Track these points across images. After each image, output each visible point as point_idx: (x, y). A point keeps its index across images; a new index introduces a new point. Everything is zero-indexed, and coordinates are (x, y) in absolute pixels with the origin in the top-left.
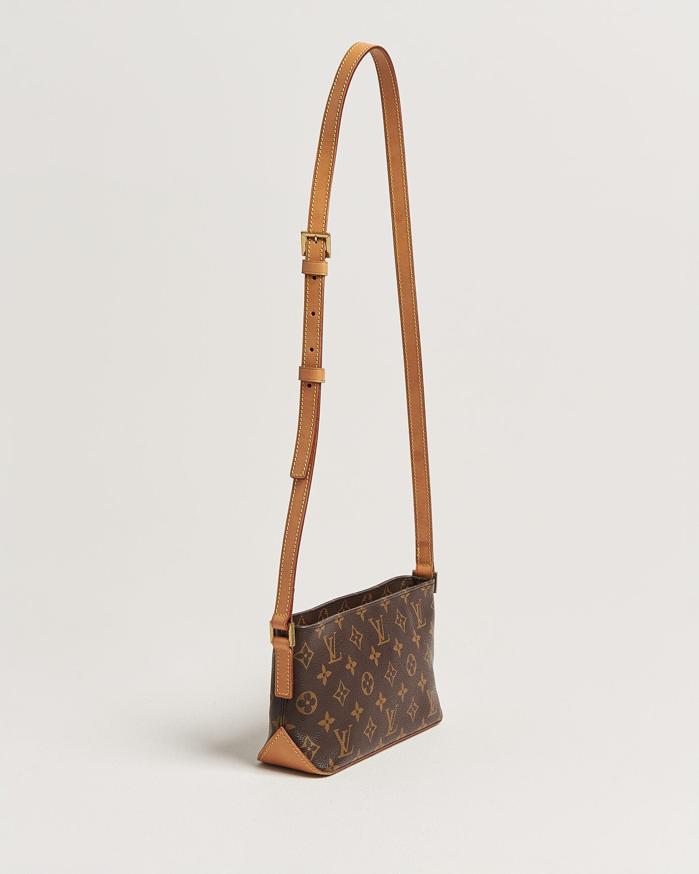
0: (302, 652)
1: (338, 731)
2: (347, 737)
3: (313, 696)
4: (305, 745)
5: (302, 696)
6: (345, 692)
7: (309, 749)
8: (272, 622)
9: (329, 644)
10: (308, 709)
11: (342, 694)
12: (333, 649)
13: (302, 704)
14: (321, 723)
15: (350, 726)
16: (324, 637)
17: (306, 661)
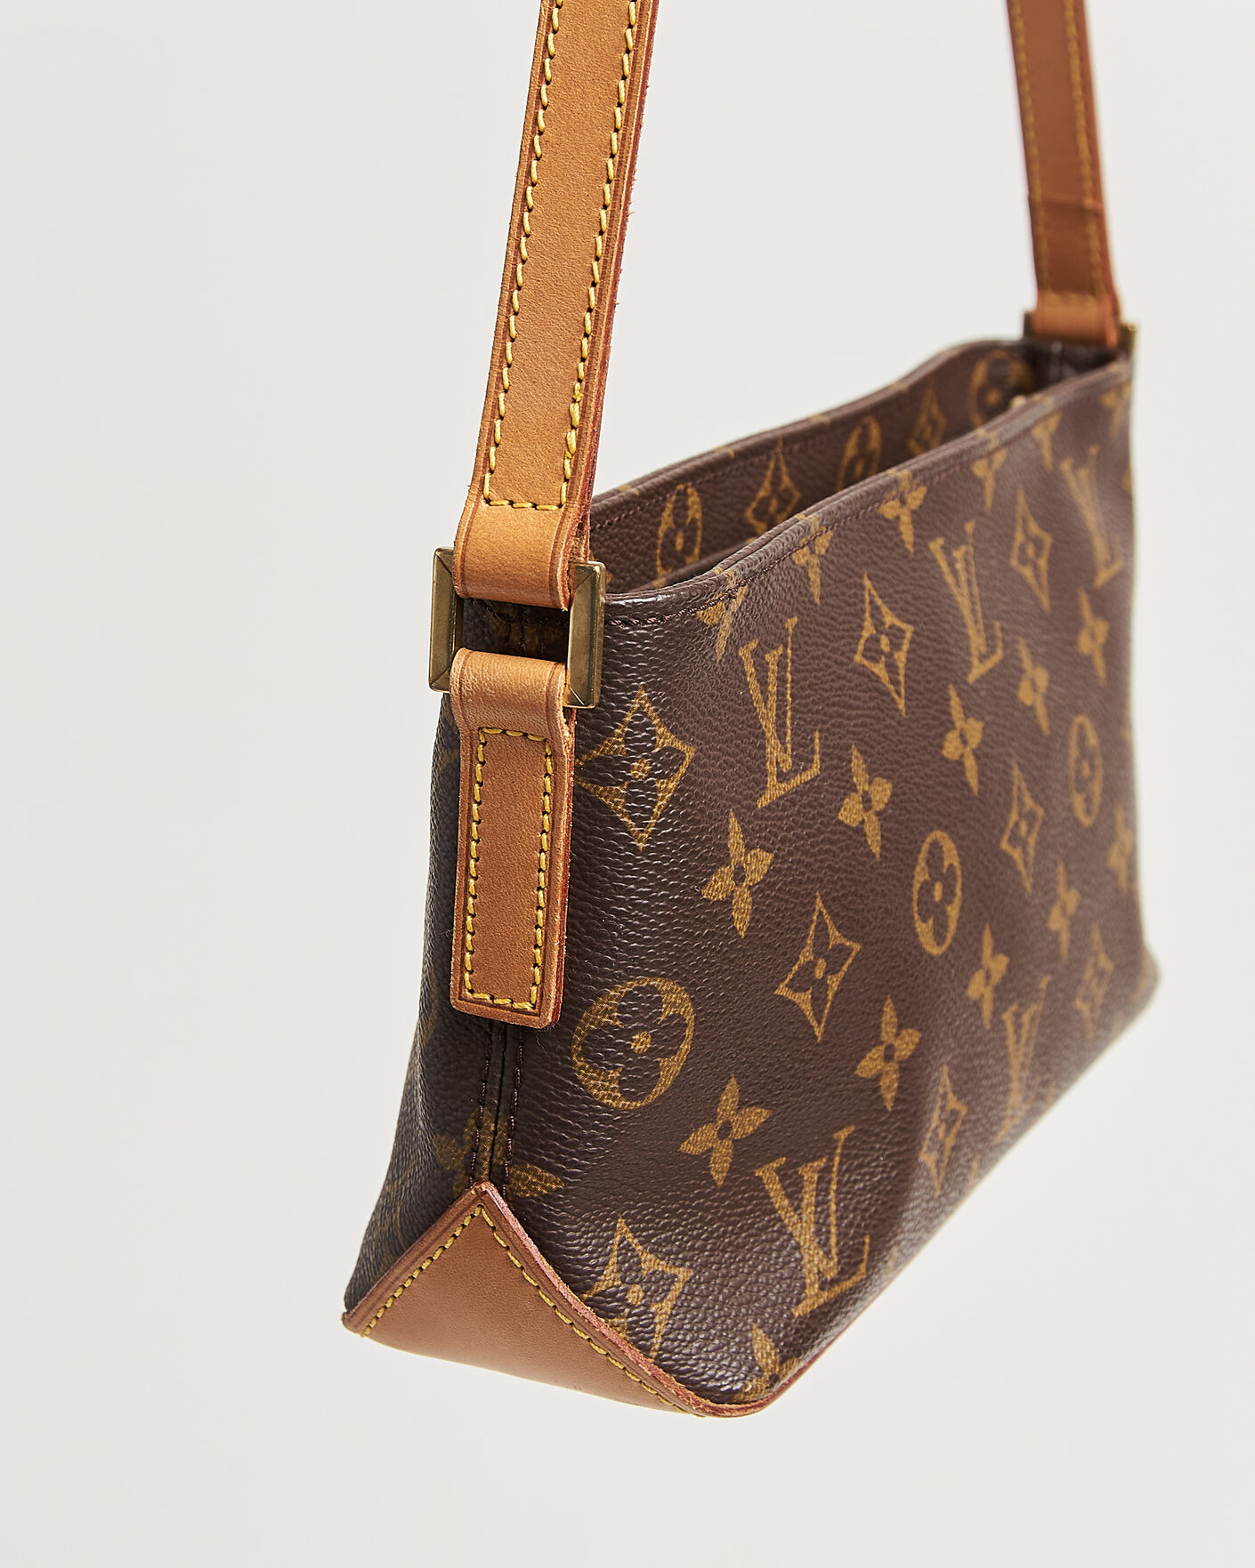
0: (616, 744)
1: (778, 1171)
2: (822, 1190)
3: (675, 1000)
4: (609, 1279)
5: (605, 1010)
6: (835, 959)
7: (635, 1294)
8: (444, 560)
9: (763, 682)
10: (639, 1077)
11: (819, 974)
12: (781, 715)
13: (602, 1047)
14: (692, 1145)
15: (842, 1135)
16: (743, 653)
17: (641, 796)
